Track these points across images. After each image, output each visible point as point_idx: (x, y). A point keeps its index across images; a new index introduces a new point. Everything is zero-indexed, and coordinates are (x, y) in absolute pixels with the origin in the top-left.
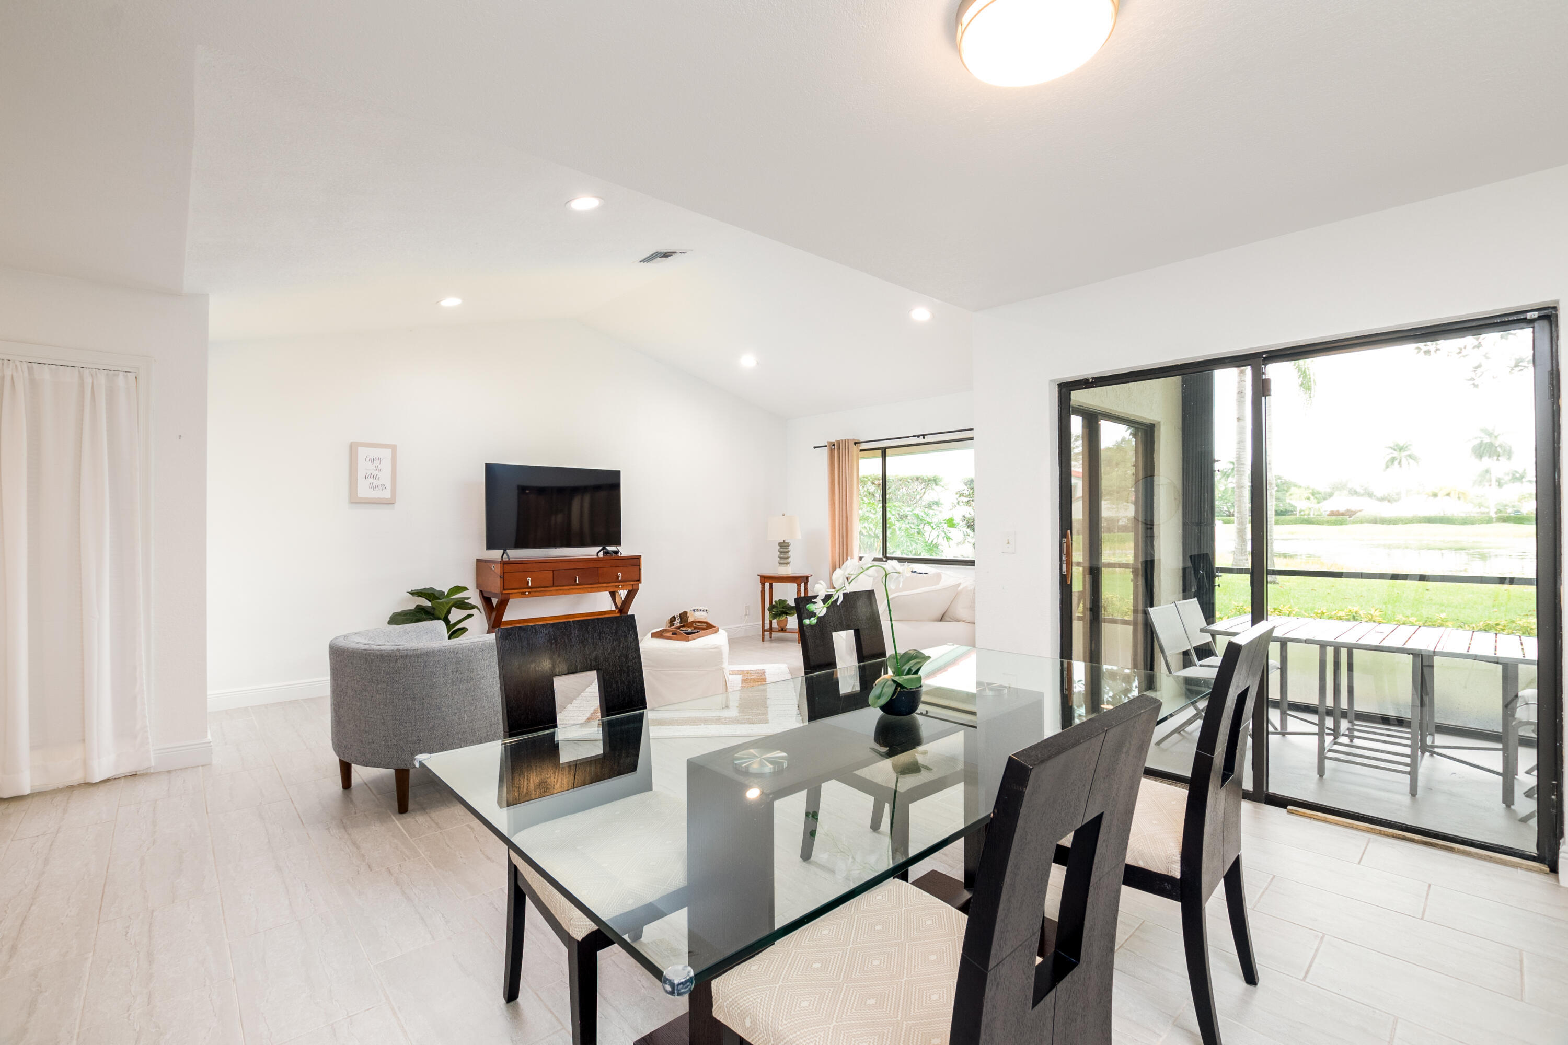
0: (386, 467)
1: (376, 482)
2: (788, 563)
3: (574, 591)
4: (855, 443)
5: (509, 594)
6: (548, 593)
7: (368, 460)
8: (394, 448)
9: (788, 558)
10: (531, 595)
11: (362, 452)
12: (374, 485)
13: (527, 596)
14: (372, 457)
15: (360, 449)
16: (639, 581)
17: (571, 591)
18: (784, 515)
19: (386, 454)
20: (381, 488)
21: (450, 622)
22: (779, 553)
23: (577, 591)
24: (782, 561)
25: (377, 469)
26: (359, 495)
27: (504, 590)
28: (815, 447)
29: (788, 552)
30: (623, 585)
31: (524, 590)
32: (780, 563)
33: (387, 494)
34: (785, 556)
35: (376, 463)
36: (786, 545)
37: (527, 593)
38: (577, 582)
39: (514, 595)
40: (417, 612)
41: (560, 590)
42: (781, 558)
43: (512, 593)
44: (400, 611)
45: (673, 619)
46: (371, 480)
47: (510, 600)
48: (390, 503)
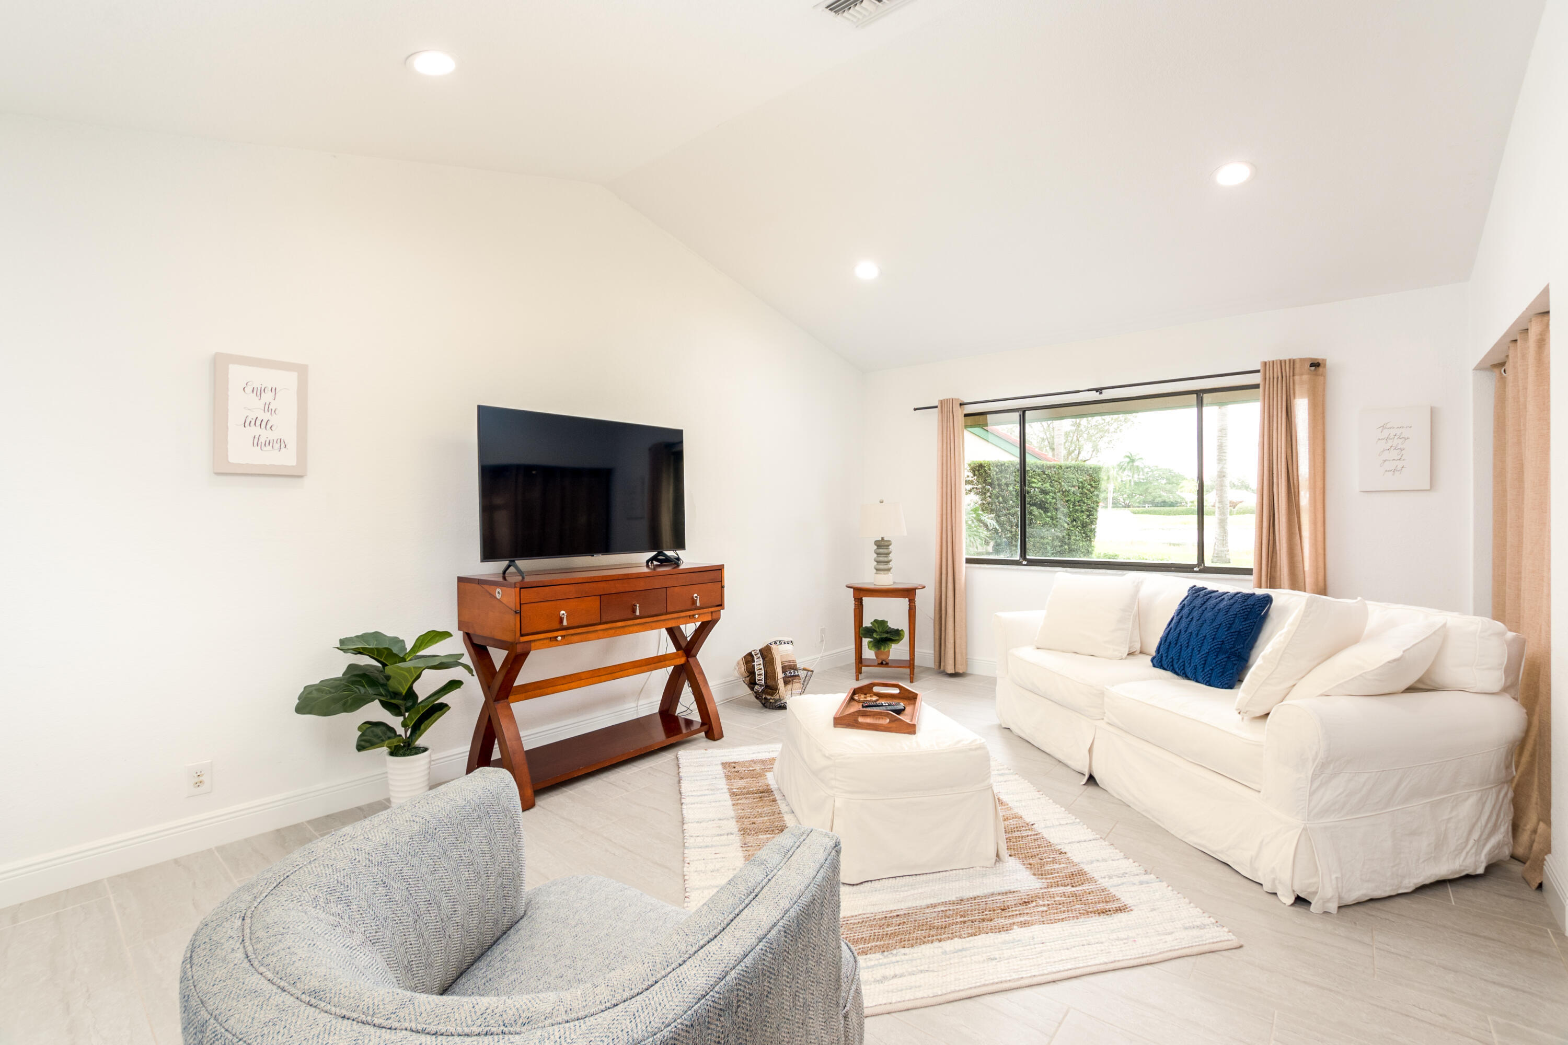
0: (287, 405)
1: (266, 435)
2: (889, 570)
3: (631, 629)
4: (961, 405)
5: (530, 641)
6: (590, 635)
7: (249, 389)
8: (302, 371)
9: (888, 562)
10: (567, 640)
11: (237, 375)
12: (262, 440)
13: (560, 644)
14: (257, 385)
15: (233, 369)
16: (721, 605)
17: (626, 629)
18: (882, 502)
19: (287, 381)
20: (277, 446)
21: (417, 697)
22: (876, 555)
23: (636, 628)
24: (881, 567)
25: (267, 408)
26: (233, 459)
27: (522, 635)
28: (915, 409)
29: (888, 554)
30: (699, 614)
31: (555, 634)
32: (877, 570)
33: (287, 458)
34: (886, 559)
35: (267, 397)
36: (887, 544)
37: (559, 638)
38: (638, 613)
39: (537, 643)
40: (353, 683)
41: (611, 629)
42: (878, 562)
43: (534, 641)
44: (317, 682)
45: (749, 658)
46: (256, 431)
47: (531, 652)
48: (295, 475)
